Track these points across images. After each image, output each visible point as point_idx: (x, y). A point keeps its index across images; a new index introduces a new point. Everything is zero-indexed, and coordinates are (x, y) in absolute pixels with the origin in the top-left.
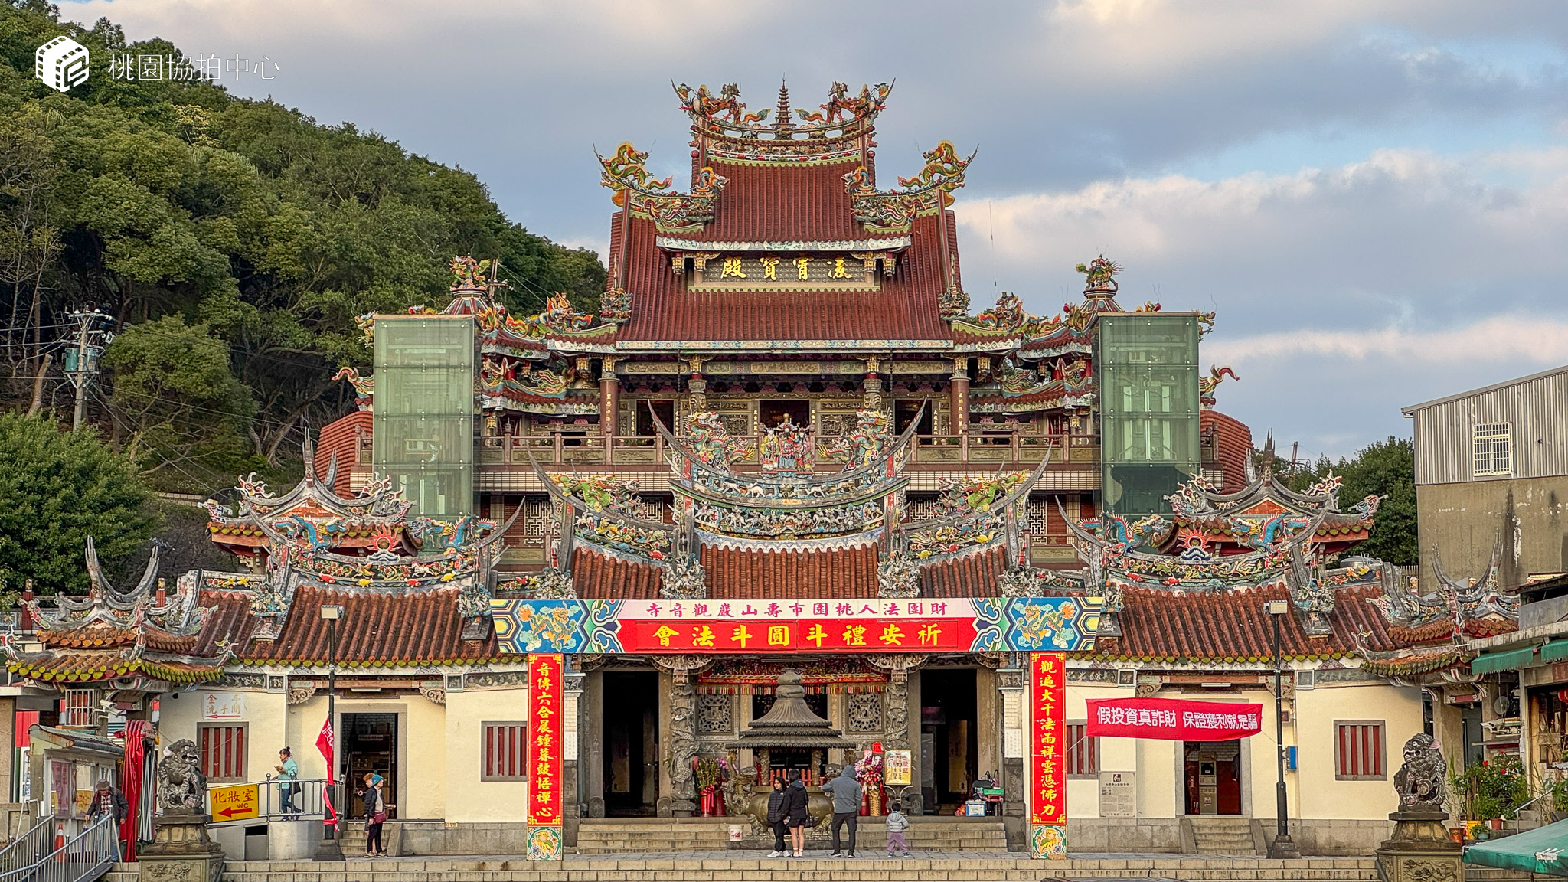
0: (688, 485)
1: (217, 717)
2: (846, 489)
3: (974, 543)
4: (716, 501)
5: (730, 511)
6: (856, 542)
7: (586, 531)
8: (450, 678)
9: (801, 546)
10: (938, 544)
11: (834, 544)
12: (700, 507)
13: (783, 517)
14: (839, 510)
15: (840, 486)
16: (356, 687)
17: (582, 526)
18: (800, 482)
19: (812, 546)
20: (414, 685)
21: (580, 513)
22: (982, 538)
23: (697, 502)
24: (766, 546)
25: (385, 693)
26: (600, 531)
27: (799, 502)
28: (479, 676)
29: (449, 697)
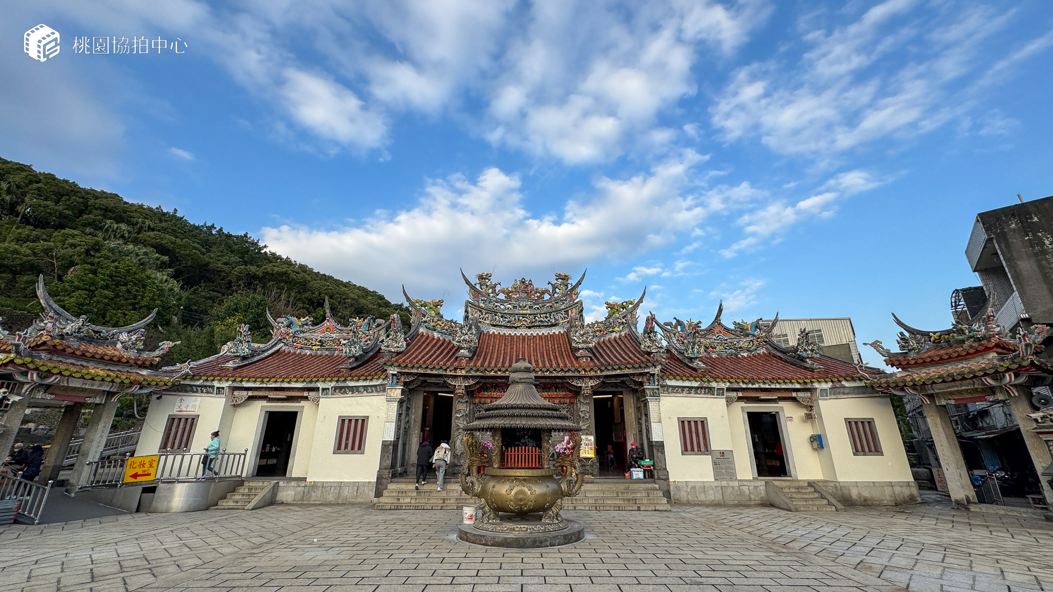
0: (476, 303)
1: (182, 411)
2: (551, 307)
3: (613, 331)
4: (489, 311)
5: (496, 315)
6: (556, 330)
7: (426, 324)
8: (323, 389)
9: (529, 332)
10: (595, 332)
11: (545, 331)
12: (482, 314)
13: (521, 318)
14: (548, 315)
15: (548, 305)
16: (272, 395)
17: (425, 322)
18: (529, 303)
19: (535, 332)
20: (306, 394)
21: (424, 316)
22: (617, 329)
23: (480, 311)
24: (512, 332)
25: (289, 399)
26: (432, 324)
27: (529, 312)
28: (341, 388)
29: (322, 401)
